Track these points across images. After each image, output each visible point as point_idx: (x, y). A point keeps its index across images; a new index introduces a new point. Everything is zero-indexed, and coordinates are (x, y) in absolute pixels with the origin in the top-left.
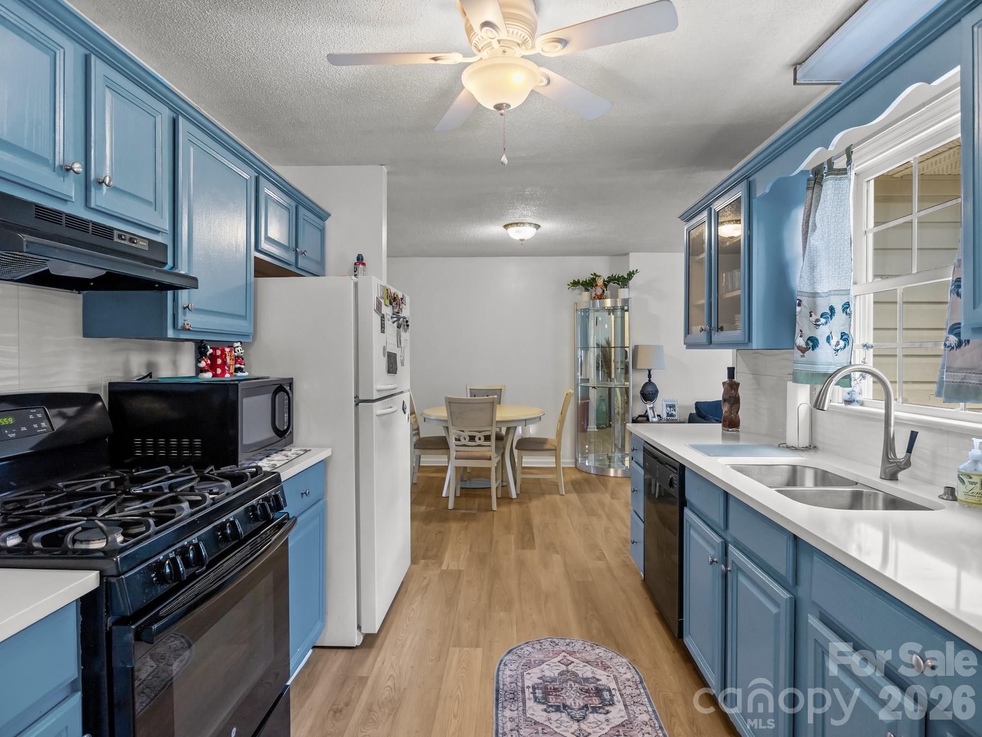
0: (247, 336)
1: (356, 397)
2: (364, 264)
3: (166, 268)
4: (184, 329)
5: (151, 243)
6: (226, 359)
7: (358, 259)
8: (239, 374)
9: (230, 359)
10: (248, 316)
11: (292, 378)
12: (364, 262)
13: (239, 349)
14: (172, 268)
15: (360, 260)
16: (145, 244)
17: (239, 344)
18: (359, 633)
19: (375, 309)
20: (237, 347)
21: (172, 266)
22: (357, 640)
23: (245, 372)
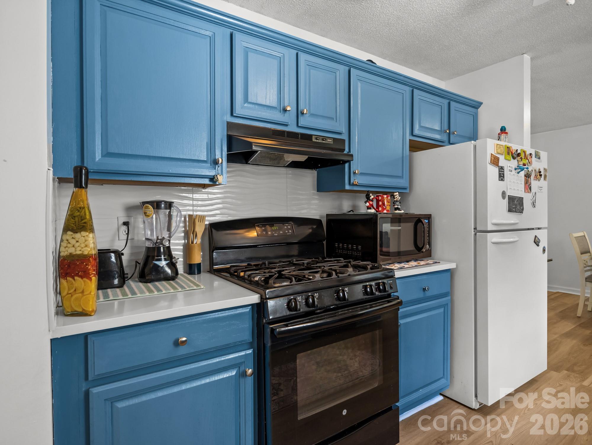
0: (405, 189)
1: (475, 229)
2: (507, 133)
3: (345, 152)
4: (353, 185)
5: (335, 139)
6: (384, 202)
7: (501, 130)
8: (397, 212)
9: (387, 202)
10: (404, 176)
11: (431, 215)
12: (506, 131)
13: (397, 196)
14: (348, 152)
15: (503, 130)
16: (331, 141)
17: (397, 193)
18: (476, 400)
19: (490, 162)
20: (396, 195)
21: (348, 151)
22: (475, 405)
23: (401, 211)
